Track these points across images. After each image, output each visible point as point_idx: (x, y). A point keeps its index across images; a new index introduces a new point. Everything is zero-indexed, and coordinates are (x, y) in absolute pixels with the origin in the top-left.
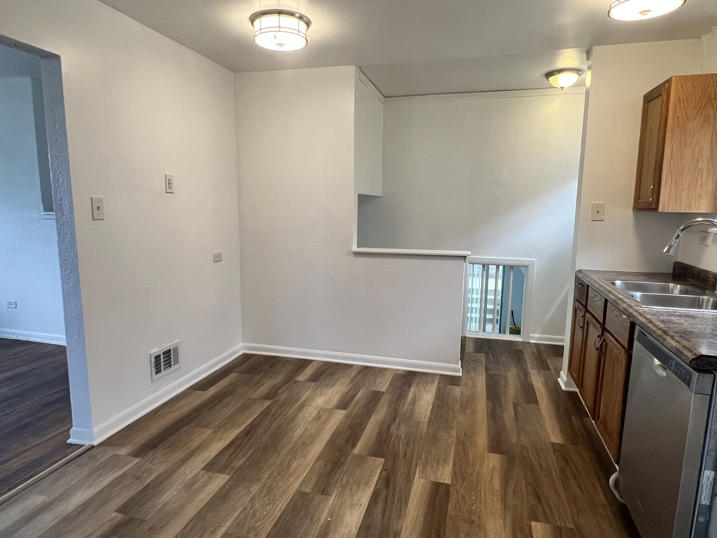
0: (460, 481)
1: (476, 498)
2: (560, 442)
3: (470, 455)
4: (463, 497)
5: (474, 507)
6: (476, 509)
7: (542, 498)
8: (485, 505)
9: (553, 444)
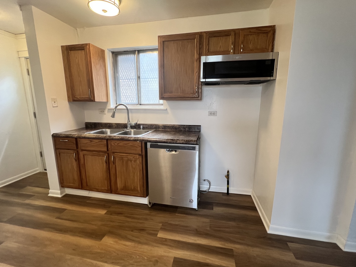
0: (122, 261)
1: (138, 256)
2: (106, 211)
3: (99, 251)
4: (136, 262)
5: (145, 258)
6: (147, 257)
7: (144, 229)
8: (144, 252)
9: (105, 214)
